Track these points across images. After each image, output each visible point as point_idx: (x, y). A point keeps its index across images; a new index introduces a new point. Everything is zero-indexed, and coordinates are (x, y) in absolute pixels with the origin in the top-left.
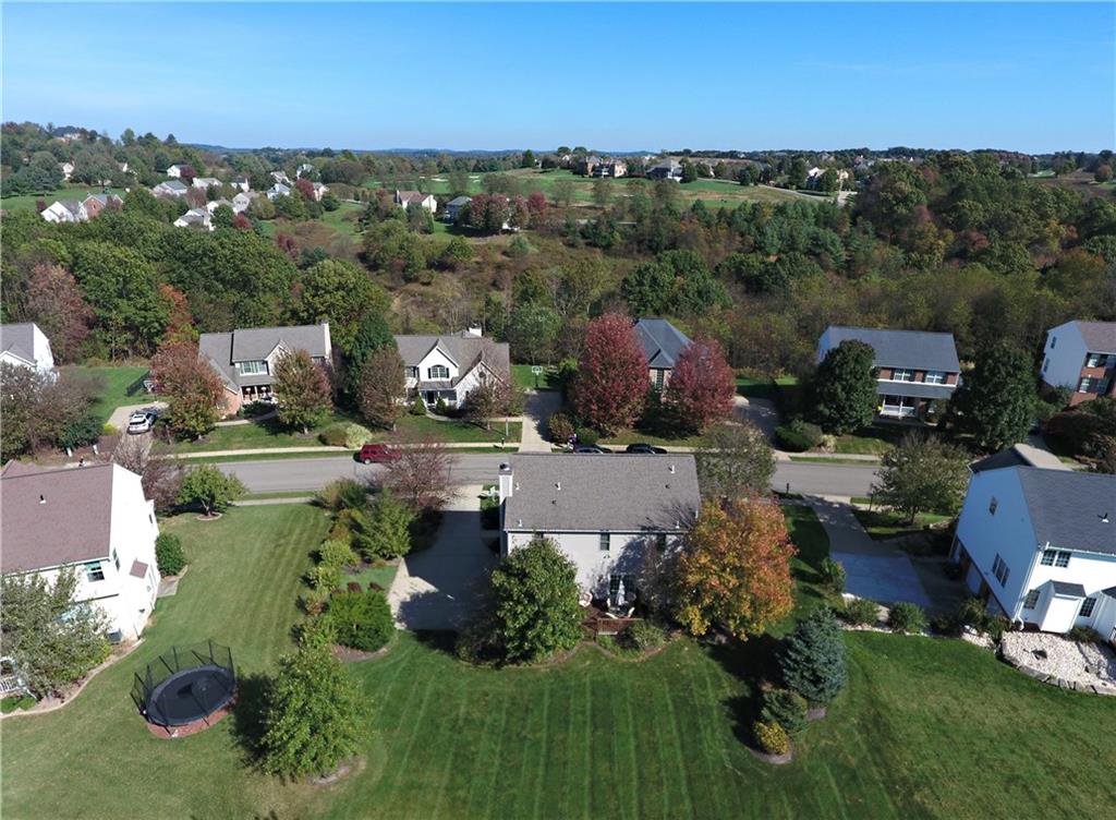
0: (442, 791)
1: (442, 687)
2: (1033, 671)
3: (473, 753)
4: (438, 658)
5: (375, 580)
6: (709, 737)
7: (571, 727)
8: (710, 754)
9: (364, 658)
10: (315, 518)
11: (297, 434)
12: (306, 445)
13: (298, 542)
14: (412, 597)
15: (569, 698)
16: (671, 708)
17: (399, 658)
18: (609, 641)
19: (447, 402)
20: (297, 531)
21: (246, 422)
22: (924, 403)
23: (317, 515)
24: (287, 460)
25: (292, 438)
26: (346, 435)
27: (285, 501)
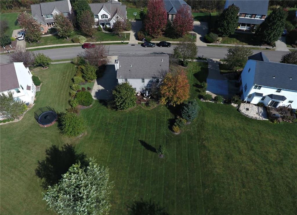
0: (103, 139)
1: (104, 115)
2: (244, 113)
3: (110, 131)
4: (103, 107)
5: (89, 86)
6: (162, 128)
7: (132, 125)
8: (162, 132)
9: (86, 108)
10: (73, 68)
11: (65, 39)
12: (68, 43)
13: (68, 76)
14: (98, 91)
15: (132, 118)
16: (155, 121)
17: (94, 108)
18: (144, 105)
19: (108, 26)
20: (68, 72)
21: (50, 35)
22: (253, 25)
23: (73, 67)
24: (63, 48)
25: (64, 40)
26: (79, 39)
27: (64, 62)
